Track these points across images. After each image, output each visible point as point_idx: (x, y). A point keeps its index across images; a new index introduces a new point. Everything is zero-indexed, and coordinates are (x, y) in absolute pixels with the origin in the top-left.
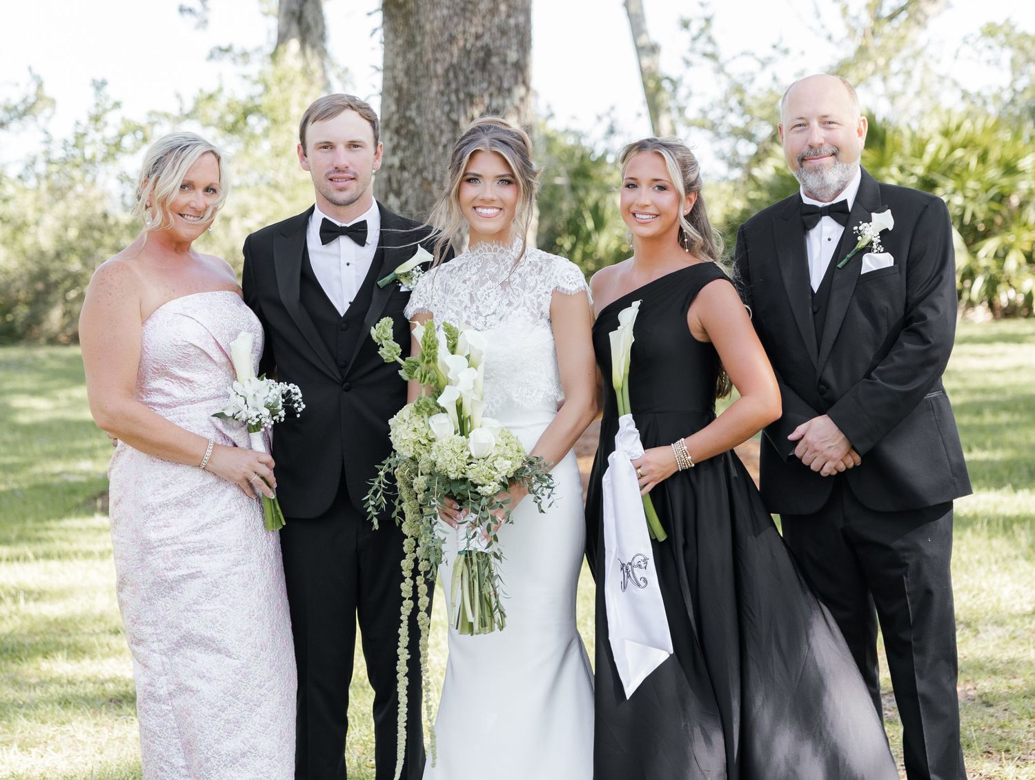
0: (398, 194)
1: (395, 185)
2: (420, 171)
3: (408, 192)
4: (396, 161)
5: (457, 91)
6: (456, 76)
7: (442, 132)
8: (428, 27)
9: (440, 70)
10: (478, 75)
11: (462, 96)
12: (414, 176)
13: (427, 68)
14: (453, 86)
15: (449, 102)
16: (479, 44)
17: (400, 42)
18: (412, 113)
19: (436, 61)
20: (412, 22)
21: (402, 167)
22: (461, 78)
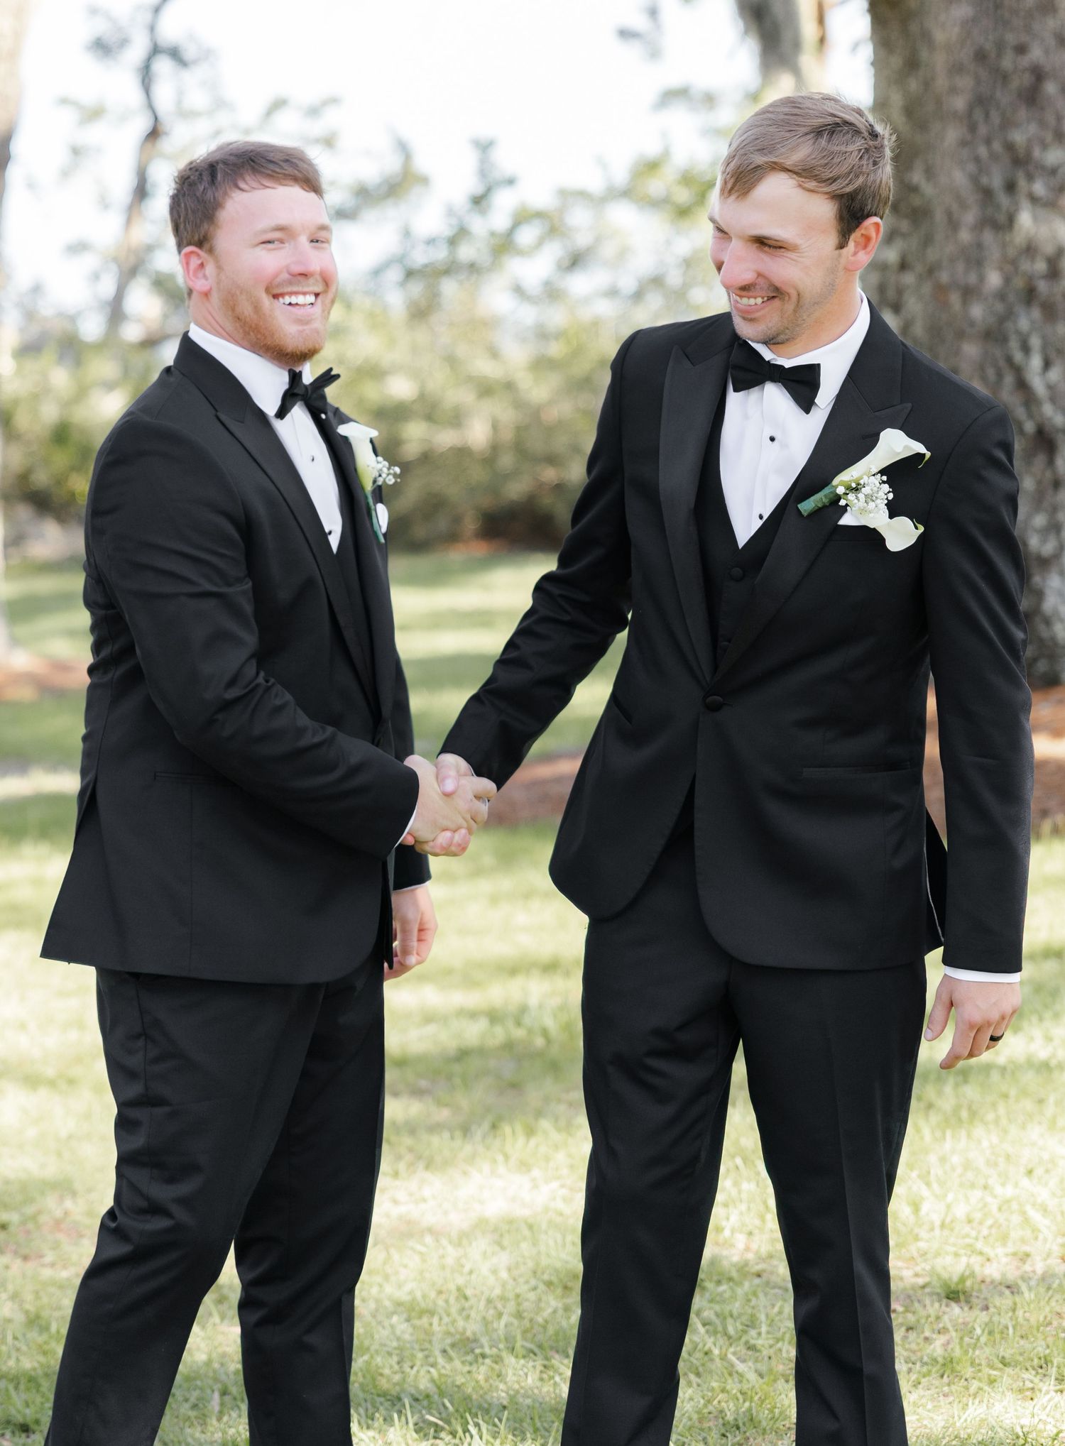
0: (897, 308)
1: (891, 294)
2: (931, 271)
3: (913, 305)
4: (892, 255)
5: (988, 142)
6: (987, 115)
7: (963, 206)
8: (939, 36)
9: (959, 103)
10: (1022, 113)
11: (997, 146)
12: (920, 278)
13: (939, 102)
14: (983, 130)
15: (977, 160)
16: (1025, 61)
17: (896, 61)
18: (917, 177)
19: (953, 90)
20: (914, 27)
21: (903, 266)
22: (996, 118)
